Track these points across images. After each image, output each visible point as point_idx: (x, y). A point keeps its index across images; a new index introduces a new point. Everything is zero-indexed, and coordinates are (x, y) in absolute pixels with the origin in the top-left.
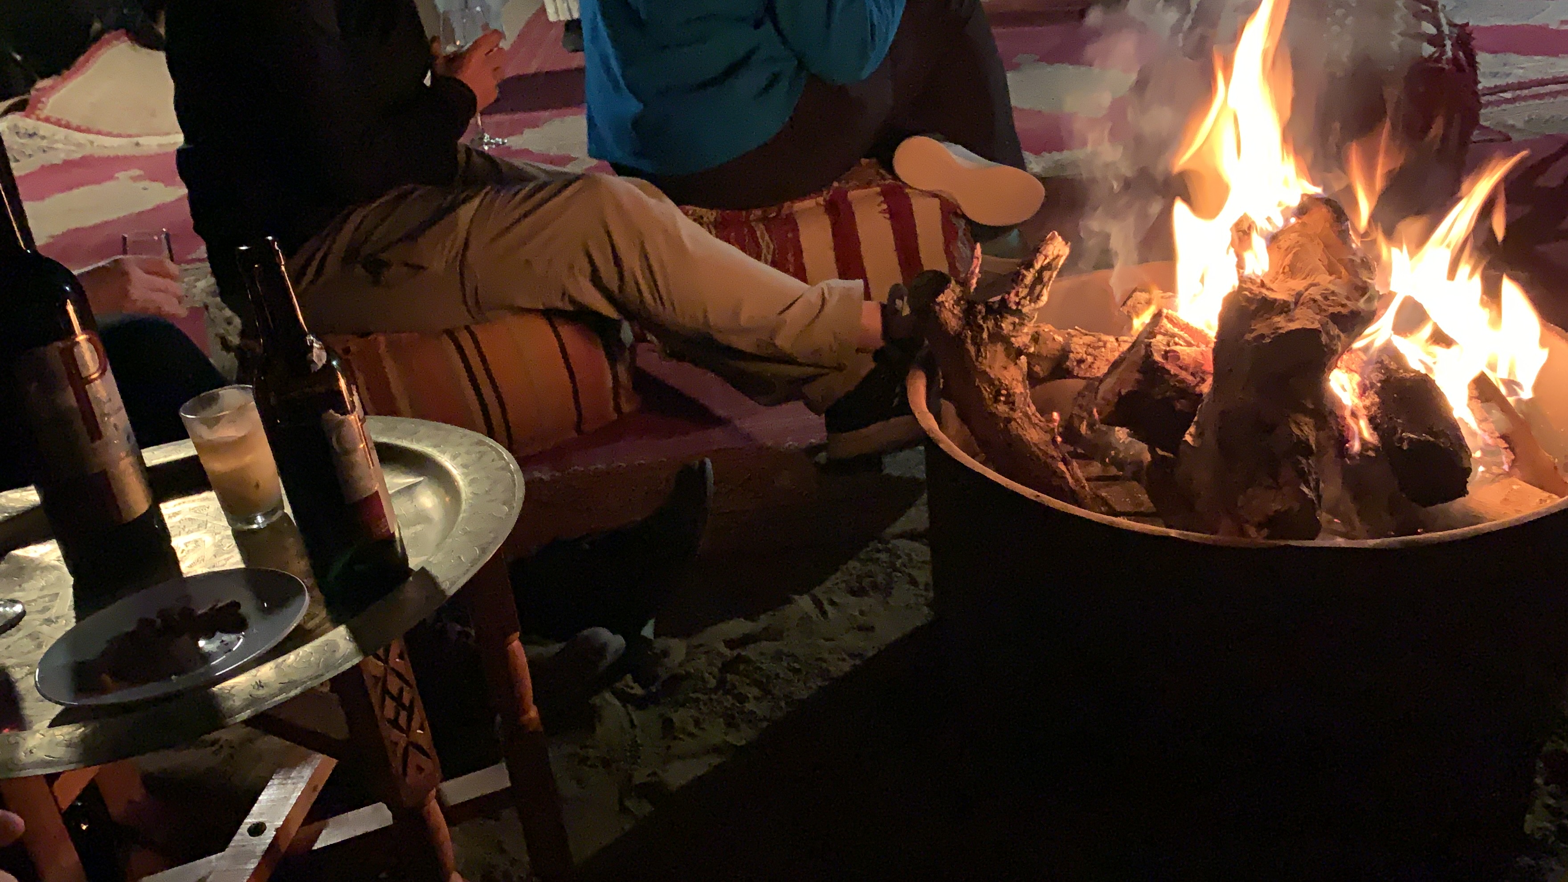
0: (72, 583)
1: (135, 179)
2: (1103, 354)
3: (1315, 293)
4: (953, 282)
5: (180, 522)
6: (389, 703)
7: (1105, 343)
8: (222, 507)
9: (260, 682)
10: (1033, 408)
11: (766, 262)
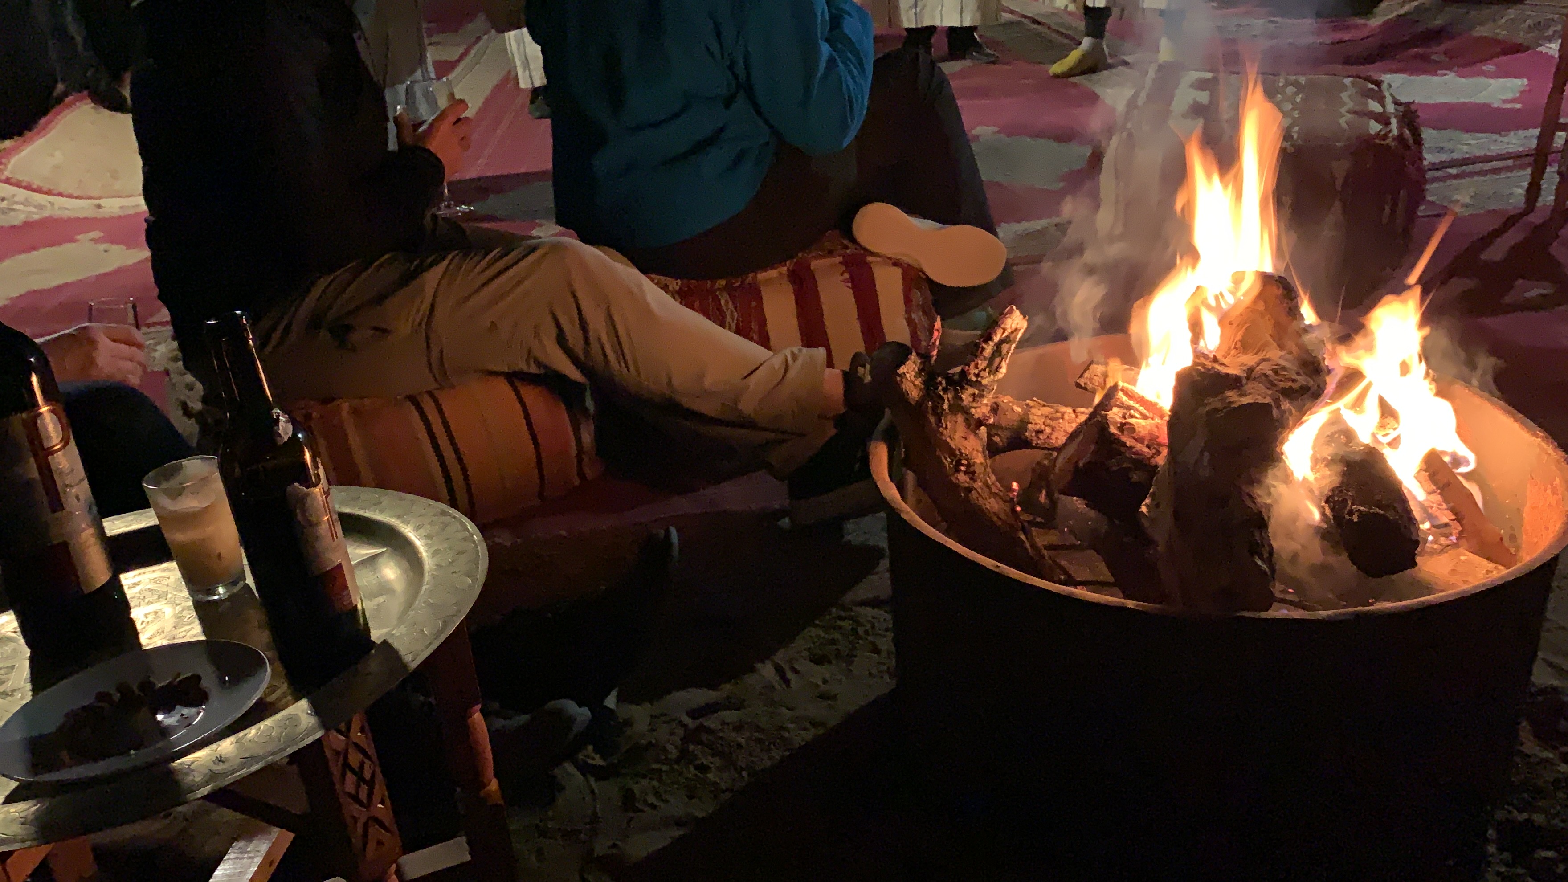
0: (29, 655)
1: (95, 241)
2: (1061, 426)
3: (1265, 368)
4: (914, 354)
5: (139, 592)
6: (350, 778)
7: (1063, 415)
8: (184, 577)
9: (221, 757)
10: (994, 478)
11: (730, 329)
